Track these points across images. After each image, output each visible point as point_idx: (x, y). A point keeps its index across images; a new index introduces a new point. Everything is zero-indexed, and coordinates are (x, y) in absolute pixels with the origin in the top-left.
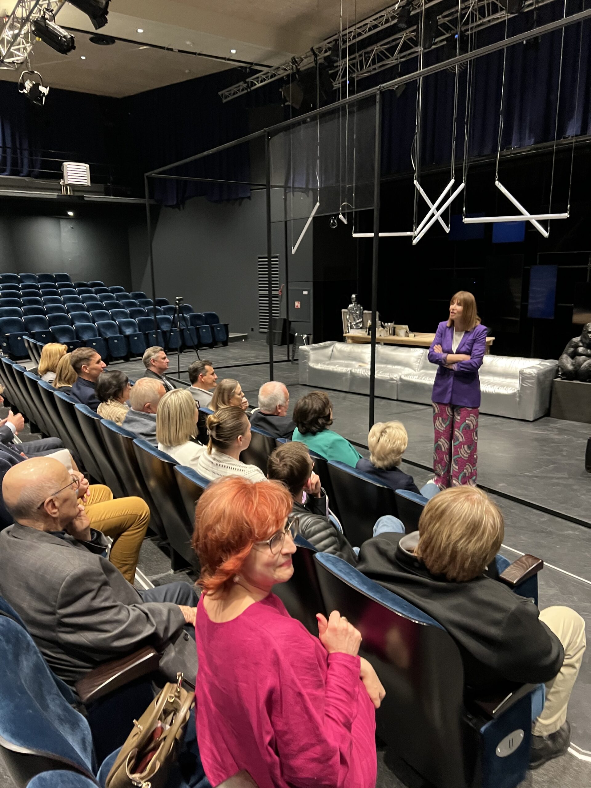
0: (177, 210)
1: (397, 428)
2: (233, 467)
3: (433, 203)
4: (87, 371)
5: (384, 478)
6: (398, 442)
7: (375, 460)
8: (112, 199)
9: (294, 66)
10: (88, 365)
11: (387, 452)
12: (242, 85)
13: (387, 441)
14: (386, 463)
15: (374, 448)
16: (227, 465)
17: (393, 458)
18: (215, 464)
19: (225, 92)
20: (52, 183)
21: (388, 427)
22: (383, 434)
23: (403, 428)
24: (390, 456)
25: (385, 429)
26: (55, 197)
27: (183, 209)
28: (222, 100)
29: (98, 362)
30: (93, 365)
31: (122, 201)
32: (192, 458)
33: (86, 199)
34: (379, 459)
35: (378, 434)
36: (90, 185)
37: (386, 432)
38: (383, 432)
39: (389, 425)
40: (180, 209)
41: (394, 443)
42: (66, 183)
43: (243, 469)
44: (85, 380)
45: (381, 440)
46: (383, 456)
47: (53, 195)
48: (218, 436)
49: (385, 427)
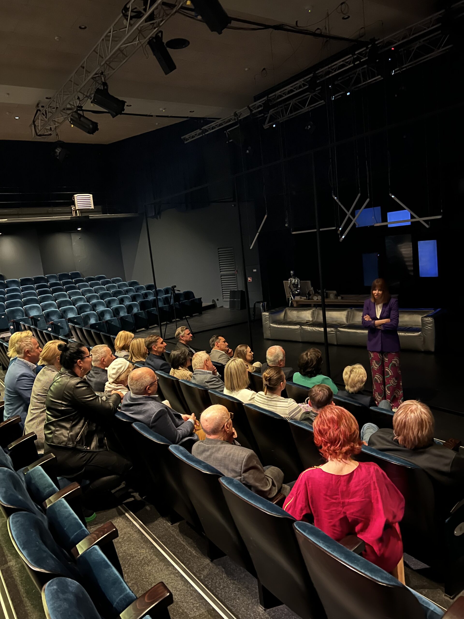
0: (156, 219)
1: (359, 368)
2: (280, 400)
3: (348, 211)
4: (155, 349)
5: (356, 399)
6: (361, 376)
7: (349, 388)
8: (108, 216)
9: (236, 118)
10: (156, 345)
11: (355, 383)
12: (199, 131)
13: (355, 376)
14: (355, 389)
15: (348, 381)
16: (277, 400)
17: (360, 385)
18: (269, 400)
19: (187, 136)
20: (66, 209)
21: (354, 368)
22: (352, 372)
23: (362, 367)
24: (357, 384)
25: (352, 369)
26: (69, 219)
27: (160, 218)
28: (184, 142)
29: (162, 343)
30: (159, 345)
31: (115, 217)
32: (249, 399)
33: (90, 218)
34: (351, 387)
35: (349, 373)
36: (93, 208)
37: (353, 371)
38: (351, 371)
39: (354, 367)
40: (157, 219)
41: (359, 377)
42: (77, 209)
43: (287, 401)
44: (154, 355)
45: (351, 376)
46: (353, 385)
47: (68, 217)
48: (269, 384)
49: (352, 368)
